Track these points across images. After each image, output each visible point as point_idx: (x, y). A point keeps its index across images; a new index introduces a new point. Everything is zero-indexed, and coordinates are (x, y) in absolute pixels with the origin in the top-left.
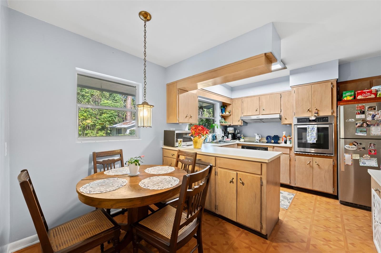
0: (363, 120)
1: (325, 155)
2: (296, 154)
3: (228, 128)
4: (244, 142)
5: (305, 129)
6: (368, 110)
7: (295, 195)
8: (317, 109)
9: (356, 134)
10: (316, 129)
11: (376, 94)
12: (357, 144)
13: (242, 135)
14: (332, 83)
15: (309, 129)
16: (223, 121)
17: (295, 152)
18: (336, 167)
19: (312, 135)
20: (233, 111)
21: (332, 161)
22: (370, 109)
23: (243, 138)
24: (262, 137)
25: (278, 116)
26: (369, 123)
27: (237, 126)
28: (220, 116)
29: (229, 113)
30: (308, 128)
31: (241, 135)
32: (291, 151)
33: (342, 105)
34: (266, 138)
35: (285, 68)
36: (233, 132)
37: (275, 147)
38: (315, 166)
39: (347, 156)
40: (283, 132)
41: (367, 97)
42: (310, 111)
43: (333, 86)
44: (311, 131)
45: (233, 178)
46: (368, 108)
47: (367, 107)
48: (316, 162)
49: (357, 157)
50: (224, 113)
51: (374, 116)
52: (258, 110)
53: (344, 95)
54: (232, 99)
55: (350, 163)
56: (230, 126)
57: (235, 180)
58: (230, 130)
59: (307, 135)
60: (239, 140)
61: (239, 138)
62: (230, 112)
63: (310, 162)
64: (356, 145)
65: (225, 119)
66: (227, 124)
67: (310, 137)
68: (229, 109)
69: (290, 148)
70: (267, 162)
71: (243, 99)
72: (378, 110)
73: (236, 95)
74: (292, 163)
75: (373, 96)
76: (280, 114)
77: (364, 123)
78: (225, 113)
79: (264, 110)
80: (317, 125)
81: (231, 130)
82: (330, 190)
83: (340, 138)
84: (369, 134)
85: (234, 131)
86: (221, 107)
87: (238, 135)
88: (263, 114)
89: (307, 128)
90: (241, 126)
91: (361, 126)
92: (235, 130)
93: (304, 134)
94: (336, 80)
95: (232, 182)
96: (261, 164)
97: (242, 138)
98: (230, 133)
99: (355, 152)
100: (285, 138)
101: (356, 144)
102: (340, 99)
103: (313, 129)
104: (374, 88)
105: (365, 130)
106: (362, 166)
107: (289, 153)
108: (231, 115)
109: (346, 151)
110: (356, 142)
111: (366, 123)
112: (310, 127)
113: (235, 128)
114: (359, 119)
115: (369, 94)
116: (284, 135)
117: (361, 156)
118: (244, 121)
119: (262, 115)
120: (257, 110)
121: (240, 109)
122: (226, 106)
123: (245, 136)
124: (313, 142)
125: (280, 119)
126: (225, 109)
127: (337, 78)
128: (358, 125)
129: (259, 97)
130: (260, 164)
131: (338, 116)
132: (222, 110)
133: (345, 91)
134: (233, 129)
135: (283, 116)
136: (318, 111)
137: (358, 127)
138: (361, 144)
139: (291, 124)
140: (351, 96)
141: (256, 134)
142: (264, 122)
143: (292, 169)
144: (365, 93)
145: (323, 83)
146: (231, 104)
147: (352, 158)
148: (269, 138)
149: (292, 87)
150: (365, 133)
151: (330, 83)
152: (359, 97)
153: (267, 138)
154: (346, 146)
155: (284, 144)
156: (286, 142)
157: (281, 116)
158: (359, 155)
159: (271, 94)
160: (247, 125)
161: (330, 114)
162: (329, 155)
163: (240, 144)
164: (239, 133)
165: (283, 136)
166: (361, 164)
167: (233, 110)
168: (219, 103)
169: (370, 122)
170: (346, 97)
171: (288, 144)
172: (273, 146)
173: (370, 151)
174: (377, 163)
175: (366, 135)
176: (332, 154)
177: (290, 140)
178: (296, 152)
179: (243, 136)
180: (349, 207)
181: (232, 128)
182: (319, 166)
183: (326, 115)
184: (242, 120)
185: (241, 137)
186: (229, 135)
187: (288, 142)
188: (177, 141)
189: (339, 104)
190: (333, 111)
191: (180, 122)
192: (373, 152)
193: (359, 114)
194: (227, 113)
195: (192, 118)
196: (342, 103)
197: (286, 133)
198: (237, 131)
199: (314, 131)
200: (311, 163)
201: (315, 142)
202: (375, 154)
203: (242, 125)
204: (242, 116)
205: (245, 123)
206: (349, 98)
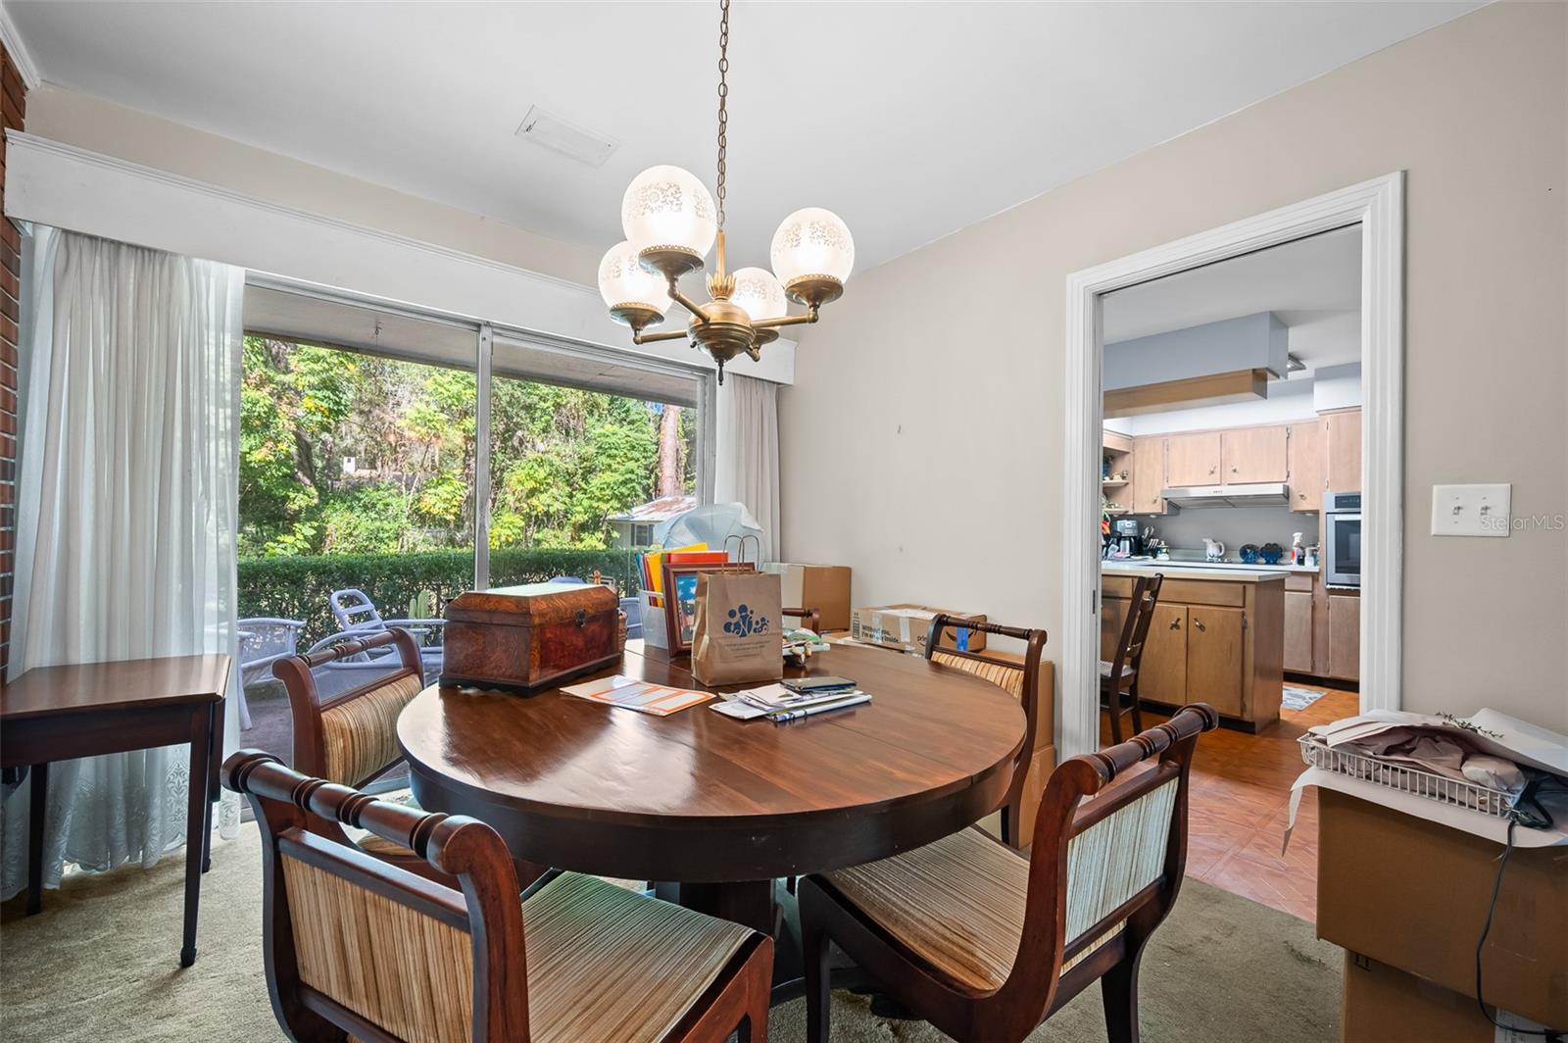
2: (1332, 592)
3: (1119, 522)
4: (1170, 560)
7: (1324, 694)
13: (1163, 541)
17: (1329, 586)
20: (1137, 472)
23: (1167, 552)
24: (1226, 550)
25: (1278, 489)
27: (1147, 515)
29: (1124, 478)
31: (1159, 543)
32: (1316, 584)
34: (1241, 549)
36: (1135, 534)
40: (1295, 534)
45: (1179, 620)
50: (1107, 479)
52: (1218, 470)
54: (1131, 437)
56: (1124, 516)
57: (1182, 623)
58: (1126, 527)
60: (1155, 557)
61: (1154, 552)
66: (1118, 508)
68: (1121, 466)
69: (1314, 576)
70: (1257, 580)
71: (1170, 440)
73: (1146, 427)
74: (1319, 616)
76: (1287, 484)
78: (1112, 479)
79: (1235, 471)
81: (1129, 528)
85: (1136, 532)
87: (1153, 542)
88: (1233, 483)
89: (1361, 521)
90: (1159, 515)
92: (1140, 527)
93: (1353, 537)
95: (1176, 626)
96: (1244, 587)
97: (1164, 550)
98: (1125, 537)
100: (1300, 550)
107: (1311, 590)
108: (1127, 484)
113: (1141, 520)
116: (1297, 541)
118: (1170, 503)
119: (1229, 484)
120: (1212, 472)
121: (1159, 467)
122: (1113, 458)
123: (1174, 545)
125: (1287, 495)
126: (1112, 467)
129: (1222, 434)
130: (1241, 586)
134: (1135, 524)
135: (1293, 488)
139: (1316, 513)
141: (1209, 542)
142: (1234, 506)
143: (1319, 631)
146: (1128, 453)
148: (1249, 551)
149: (1320, 413)
153: (1244, 553)
155: (1298, 566)
156: (1301, 562)
157: (1287, 490)
159: (1260, 427)
160: (1178, 514)
164: (1153, 537)
165: (1294, 544)
167: (1137, 468)
171: (1309, 565)
177: (1314, 556)
178: (1331, 584)
179: (1166, 544)
181: (1130, 522)
184: (1166, 499)
185: (1159, 549)
186: (1122, 543)
187: (1309, 561)
194: (1117, 479)
197: (1301, 536)
198: (1147, 531)
203: (1165, 513)
204: (1166, 487)
205: (1175, 508)
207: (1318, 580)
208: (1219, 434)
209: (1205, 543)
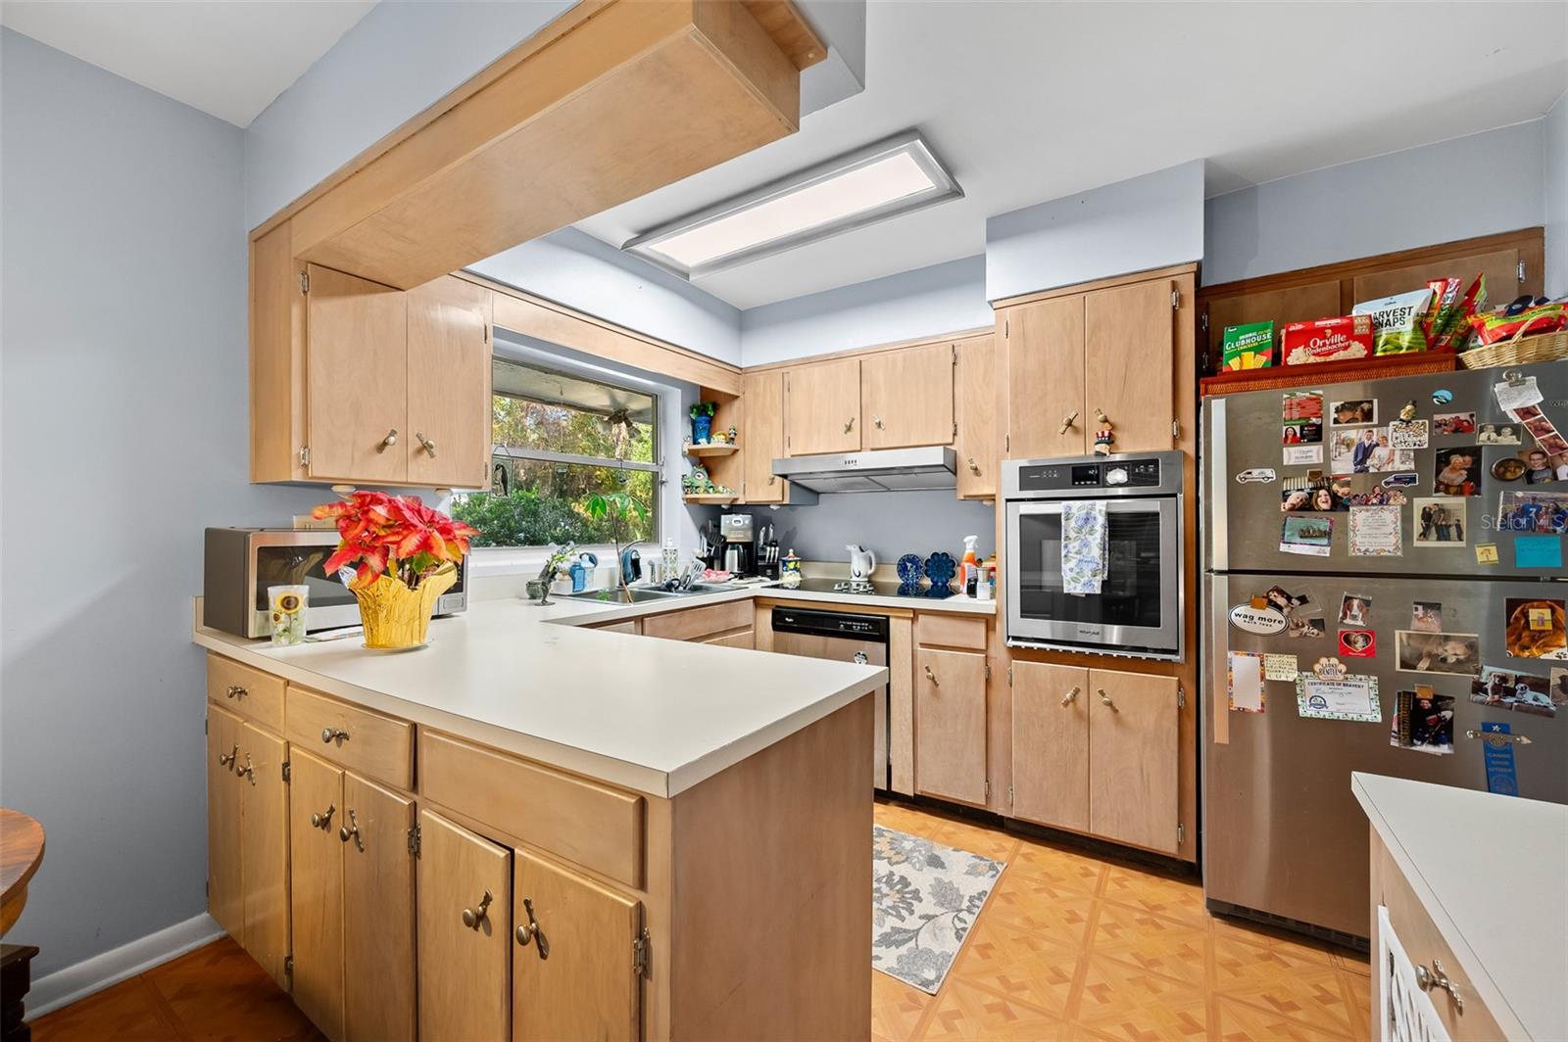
0: (1314, 475)
1: (1144, 656)
2: (1016, 653)
3: (724, 517)
4: (802, 586)
5: (1054, 521)
6: (1336, 421)
7: (1001, 868)
8: (1106, 420)
9: (1283, 548)
10: (1101, 520)
11: (1370, 342)
12: (1289, 598)
13: (791, 551)
14: (1174, 286)
15: (1072, 523)
16: (702, 479)
17: (1011, 643)
18: (1191, 715)
19: (1085, 551)
20: (750, 432)
21: (1175, 686)
22: (1349, 415)
23: (795, 569)
24: (878, 562)
25: (936, 457)
26: (1341, 491)
27: (767, 505)
28: (684, 455)
29: (730, 440)
30: (1067, 519)
31: (784, 553)
32: (991, 637)
33: (1217, 395)
34: (899, 564)
35: (957, 192)
36: (747, 537)
37: (920, 616)
38: (1099, 712)
39: (1242, 664)
40: (969, 537)
41: (1332, 358)
42: (1076, 430)
43: (1180, 299)
44: (1079, 530)
45: (487, 899)
46: (1337, 410)
47: (1333, 406)
48: (1102, 693)
49: (1284, 668)
50: (703, 443)
51: (1364, 453)
52: (856, 425)
53: (1228, 348)
54: (741, 369)
55: (1252, 700)
56: (734, 508)
57: (496, 912)
58: (735, 527)
59: (1063, 553)
60: (773, 576)
61: (774, 570)
62: (733, 439)
63: (1077, 691)
64: (1280, 608)
65: (710, 473)
66: (721, 495)
67: (1072, 564)
68: (728, 419)
69: (989, 621)
71: (791, 373)
72: (1383, 423)
73: (759, 352)
74: (997, 697)
75: (1357, 350)
76: (952, 447)
77: (1318, 488)
78: (711, 442)
79: (879, 425)
80: (1105, 502)
81: (737, 529)
82: (1164, 839)
83: (1211, 571)
84: (1340, 549)
85: (749, 534)
86: (692, 409)
87: (771, 552)
88: (879, 447)
89: (1060, 515)
91: (1307, 506)
92: (755, 527)
94: (1194, 268)
95: (478, 921)
97: (791, 565)
98: (733, 544)
99: (1276, 644)
100: (972, 567)
101: (1281, 601)
102: (1209, 365)
103: (1087, 520)
104: (1362, 311)
105: (1324, 525)
106: (1311, 719)
107: (984, 648)
108: (736, 451)
109: (1239, 639)
110: (1282, 593)
111: (1329, 490)
112: (1074, 511)
113: (757, 515)
114: (1297, 470)
115: (1339, 338)
116: (969, 550)
117: (1305, 666)
118: (793, 483)
119: (873, 450)
120: (849, 429)
121: (777, 422)
122: (716, 407)
123: (804, 558)
124: (1087, 592)
125: (952, 469)
126: (711, 421)
127: (1200, 256)
128: (1294, 498)
129: (860, 363)
131: (1202, 453)
132: (694, 423)
133: (1232, 324)
134: (747, 522)
135: (961, 454)
136: (1113, 427)
137: (1291, 509)
138: (1303, 600)
139: (992, 498)
140: (1258, 350)
141: (854, 549)
142: (889, 490)
143: (997, 726)
144: (1320, 333)
145: (1140, 285)
146: (738, 397)
147: (1263, 677)
148: (909, 565)
149: (996, 305)
150: (1325, 541)
151: (1166, 284)
152: (1298, 356)
153: (902, 570)
154: (1237, 610)
155: (965, 598)
156: (972, 591)
157: (953, 456)
158: (1293, 660)
159: (914, 345)
160: (817, 503)
161: (1166, 445)
162: (1159, 657)
163: (766, 602)
164: (773, 543)
165: (964, 558)
166: (1306, 710)
167: (751, 424)
168: (680, 391)
169: (1348, 484)
170: (1238, 354)
171: (983, 603)
172: (914, 611)
173: (1347, 638)
174: (1375, 704)
175: (1326, 552)
176: (1175, 652)
177: (991, 580)
178: (1015, 638)
179: (795, 554)
180: (1249, 935)
181: (740, 517)
182: (1116, 711)
183: (1148, 449)
184: (785, 476)
185: (783, 563)
186: (729, 552)
187: (983, 589)
188: (263, 602)
189: (1206, 392)
190: (1181, 429)
191: (315, 474)
192: (1360, 644)
193: (1296, 441)
194: (718, 442)
195: (432, 456)
196: (1217, 387)
197: (977, 541)
198: (763, 534)
199: (1091, 532)
200: (1082, 697)
201: (1098, 591)
202: (1369, 652)
203: (786, 501)
204: (786, 456)
205: (806, 492)
206: (1253, 362)
207: (994, 629)
208: (856, 360)
209: (849, 552)
